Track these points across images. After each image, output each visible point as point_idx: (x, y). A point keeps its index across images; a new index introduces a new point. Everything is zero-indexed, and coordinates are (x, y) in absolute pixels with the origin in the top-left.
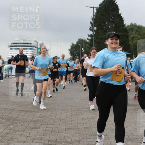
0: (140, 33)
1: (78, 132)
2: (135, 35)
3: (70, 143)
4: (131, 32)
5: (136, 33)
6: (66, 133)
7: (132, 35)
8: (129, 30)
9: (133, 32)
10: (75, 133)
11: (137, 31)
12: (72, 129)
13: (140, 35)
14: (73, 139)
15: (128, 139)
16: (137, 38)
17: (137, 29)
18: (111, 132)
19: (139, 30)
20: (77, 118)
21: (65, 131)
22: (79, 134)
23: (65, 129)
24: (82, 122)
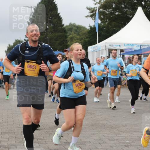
0: (79, 33)
1: (15, 136)
2: (74, 35)
3: (6, 148)
4: (69, 32)
5: (75, 33)
6: (2, 137)
7: (71, 35)
8: (68, 31)
9: (71, 32)
10: (11, 137)
11: (76, 31)
12: (8, 133)
13: (79, 35)
14: (9, 144)
15: (66, 142)
16: (76, 38)
17: (76, 29)
18: (49, 136)
19: (78, 30)
20: (13, 121)
21: (1, 135)
22: (15, 138)
23: (2, 133)
24: (19, 125)
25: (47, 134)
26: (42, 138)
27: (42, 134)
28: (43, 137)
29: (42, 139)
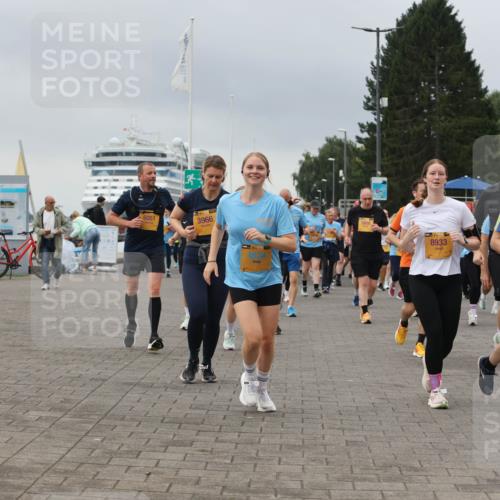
1: (325, 456)
3: (295, 495)
6: (284, 459)
10: (314, 460)
12: (302, 447)
14: (305, 483)
15: (494, 481)
18: (437, 457)
20: (321, 408)
21: (280, 455)
22: (328, 463)
23: (281, 446)
24: (339, 423)
25: (432, 452)
26: (417, 465)
27: (414, 453)
28: (420, 462)
29: (416, 470)
